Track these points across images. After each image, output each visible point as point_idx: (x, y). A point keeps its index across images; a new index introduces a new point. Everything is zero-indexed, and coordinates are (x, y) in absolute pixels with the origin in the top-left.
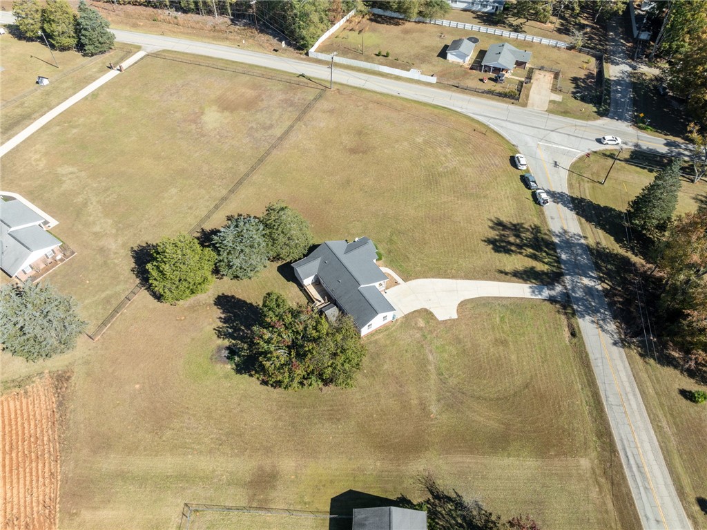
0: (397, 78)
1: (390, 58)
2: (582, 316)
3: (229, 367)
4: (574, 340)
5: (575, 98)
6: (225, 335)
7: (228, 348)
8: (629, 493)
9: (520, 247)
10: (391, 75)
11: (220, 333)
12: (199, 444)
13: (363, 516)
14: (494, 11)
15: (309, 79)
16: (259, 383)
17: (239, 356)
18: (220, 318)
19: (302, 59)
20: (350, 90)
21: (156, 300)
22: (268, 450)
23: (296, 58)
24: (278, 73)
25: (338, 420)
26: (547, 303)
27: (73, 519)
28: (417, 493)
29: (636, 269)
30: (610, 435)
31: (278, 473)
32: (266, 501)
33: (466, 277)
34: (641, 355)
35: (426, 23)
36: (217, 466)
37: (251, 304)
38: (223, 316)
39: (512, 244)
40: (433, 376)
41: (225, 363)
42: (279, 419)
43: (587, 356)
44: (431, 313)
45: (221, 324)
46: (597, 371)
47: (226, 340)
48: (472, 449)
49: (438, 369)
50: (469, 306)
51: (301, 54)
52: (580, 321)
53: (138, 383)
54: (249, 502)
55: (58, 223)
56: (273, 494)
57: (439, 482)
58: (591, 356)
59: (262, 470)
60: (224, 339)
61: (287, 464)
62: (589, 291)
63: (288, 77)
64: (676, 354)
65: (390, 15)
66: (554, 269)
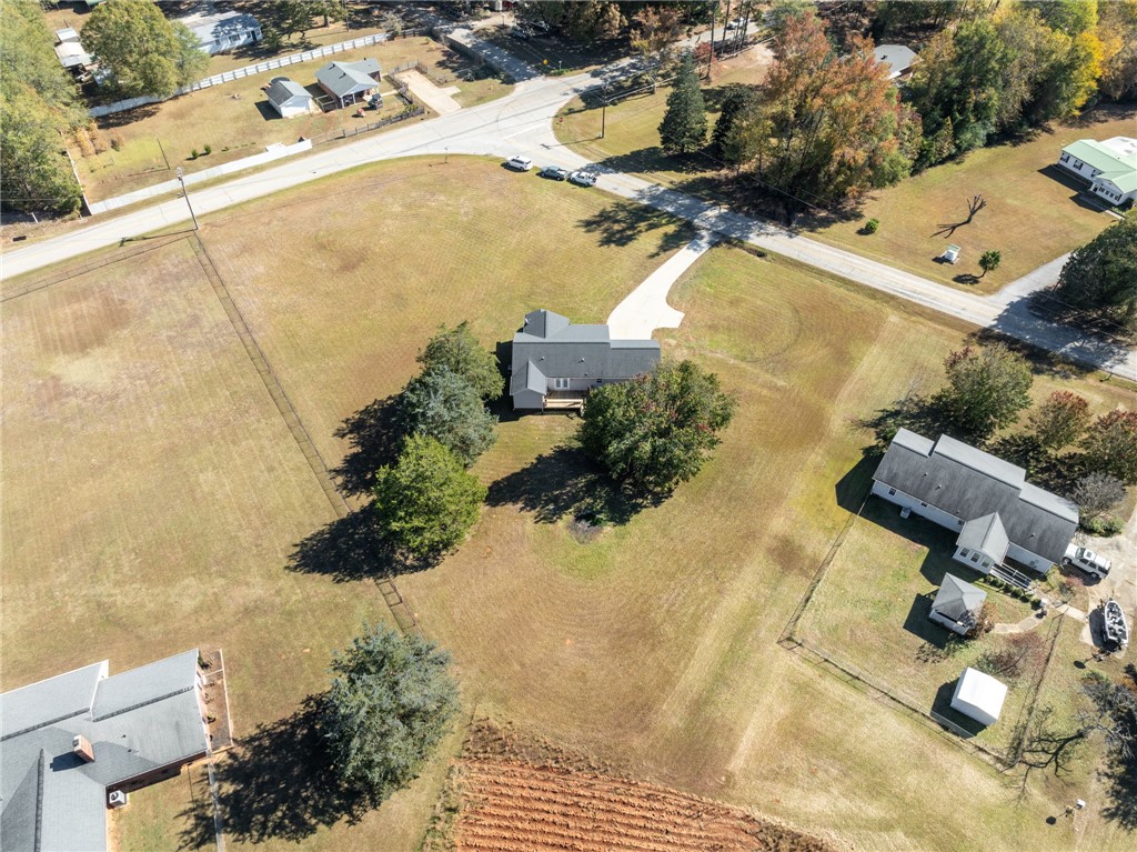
0: (258, 169)
1: (213, 153)
2: (748, 238)
3: (609, 529)
4: (769, 257)
5: (468, 80)
6: (554, 515)
7: (578, 519)
8: (934, 311)
9: (632, 227)
10: (245, 170)
11: (549, 519)
12: (702, 601)
13: (886, 472)
14: (251, 39)
15: (145, 239)
16: (653, 508)
17: (599, 512)
18: (522, 509)
19: (85, 225)
20: (225, 216)
21: (429, 570)
22: (751, 536)
23: (74, 228)
24: (80, 259)
25: (749, 458)
26: (714, 249)
27: (735, 783)
28: (865, 438)
29: (720, 181)
30: (877, 290)
31: (784, 536)
32: (814, 561)
33: (639, 282)
34: (811, 231)
35: (186, 94)
36: (745, 592)
37: (524, 470)
38: (520, 505)
39: (624, 230)
40: (743, 365)
41: (599, 531)
42: (716, 510)
43: (792, 259)
44: (663, 329)
45: (534, 513)
46: (810, 261)
47: (564, 516)
48: (839, 381)
49: (736, 357)
50: (676, 298)
51: (73, 219)
52: (750, 241)
53: (564, 639)
54: (807, 577)
55: (107, 661)
56: (809, 551)
57: (861, 417)
58: (794, 257)
59: (774, 550)
60: (560, 518)
61: (778, 524)
62: (721, 217)
63: (107, 256)
64: (823, 214)
65: (120, 109)
66: (679, 223)
